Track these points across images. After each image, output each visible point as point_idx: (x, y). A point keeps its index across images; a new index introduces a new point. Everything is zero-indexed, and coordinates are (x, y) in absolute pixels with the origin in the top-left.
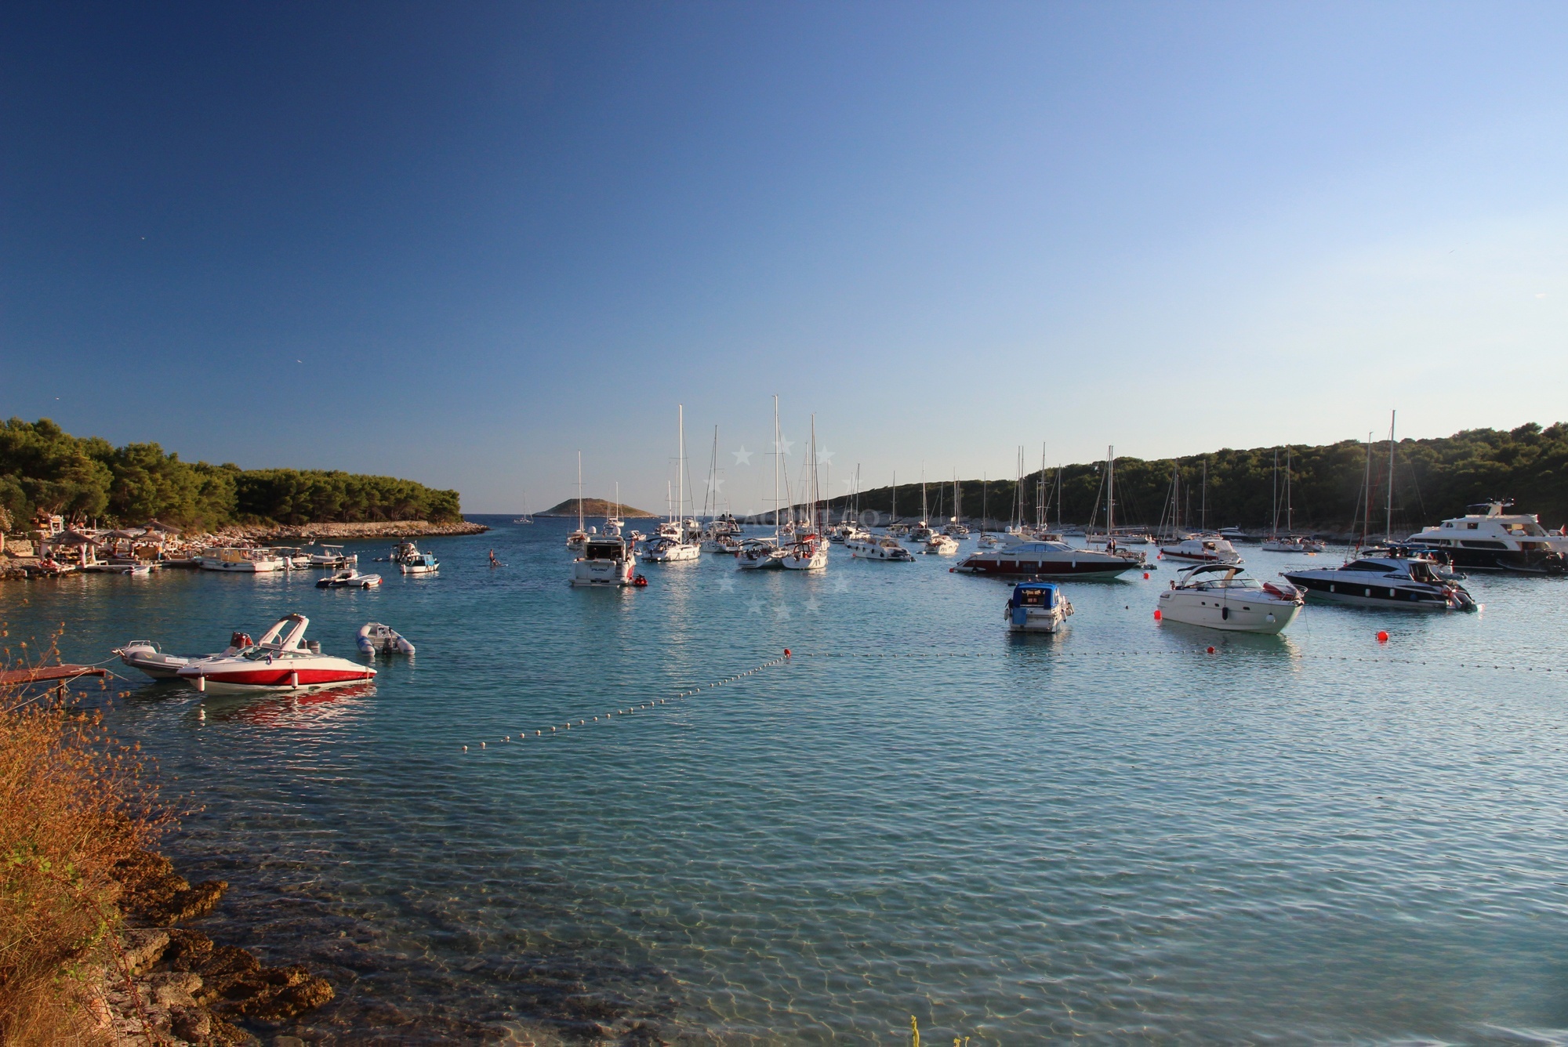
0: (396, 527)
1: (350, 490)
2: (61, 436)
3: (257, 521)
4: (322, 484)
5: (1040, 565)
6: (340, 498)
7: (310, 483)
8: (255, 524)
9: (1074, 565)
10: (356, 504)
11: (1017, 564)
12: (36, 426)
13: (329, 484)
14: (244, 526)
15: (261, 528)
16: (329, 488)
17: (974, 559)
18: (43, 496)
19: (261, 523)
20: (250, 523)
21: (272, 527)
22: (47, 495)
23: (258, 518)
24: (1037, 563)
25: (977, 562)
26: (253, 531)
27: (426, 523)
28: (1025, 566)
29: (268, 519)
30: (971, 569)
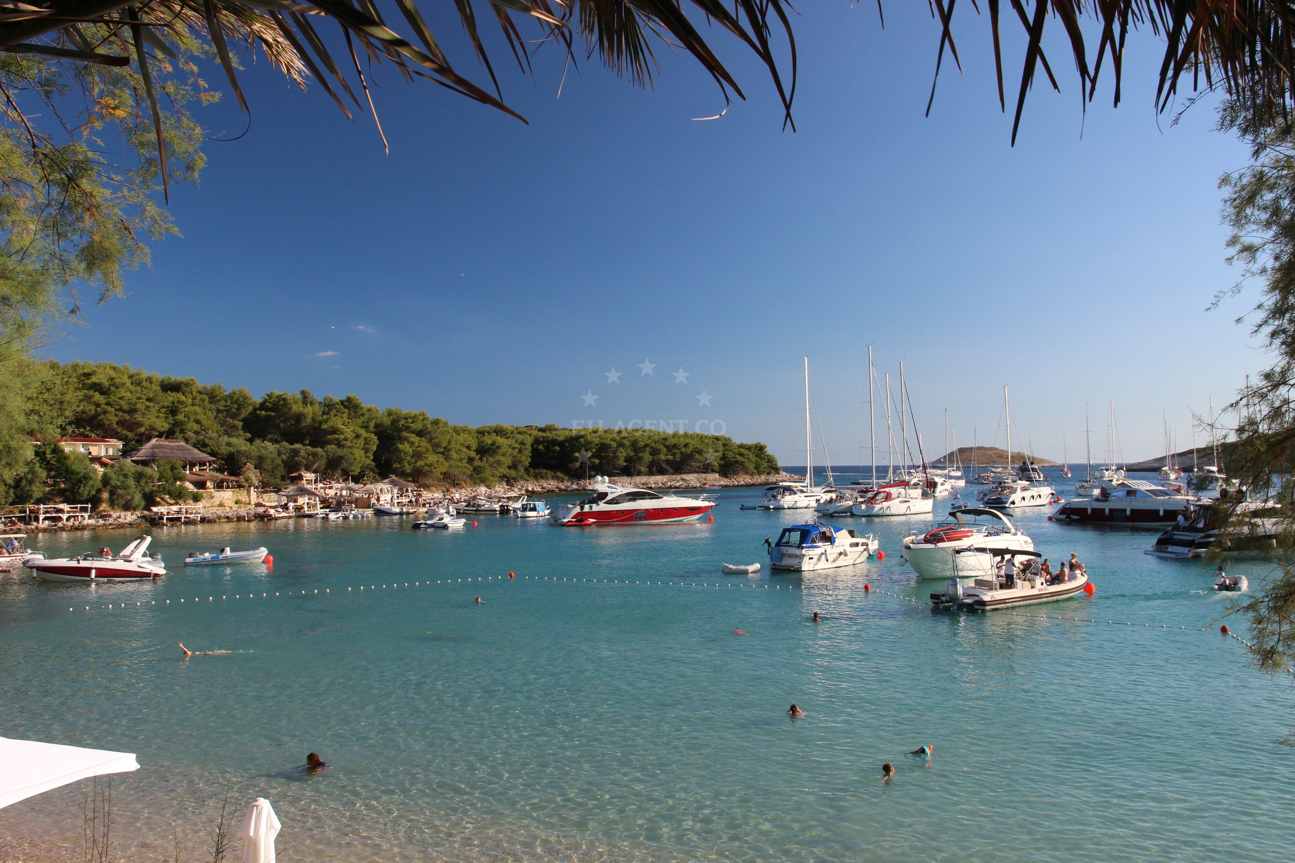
0: (683, 479)
1: (635, 445)
2: (362, 408)
3: (550, 476)
4: (608, 442)
5: (1128, 513)
6: (622, 454)
7: (597, 441)
8: (547, 478)
9: (1161, 513)
10: (640, 459)
11: (1107, 512)
12: (342, 402)
13: (614, 441)
14: (537, 480)
15: (552, 482)
16: (614, 444)
17: (1068, 506)
18: (300, 458)
19: (553, 478)
20: (542, 478)
21: (563, 481)
22: (304, 458)
23: (550, 473)
24: (1125, 510)
25: (1070, 509)
26: (545, 485)
27: (717, 476)
28: (1115, 513)
29: (559, 474)
30: (1063, 517)
